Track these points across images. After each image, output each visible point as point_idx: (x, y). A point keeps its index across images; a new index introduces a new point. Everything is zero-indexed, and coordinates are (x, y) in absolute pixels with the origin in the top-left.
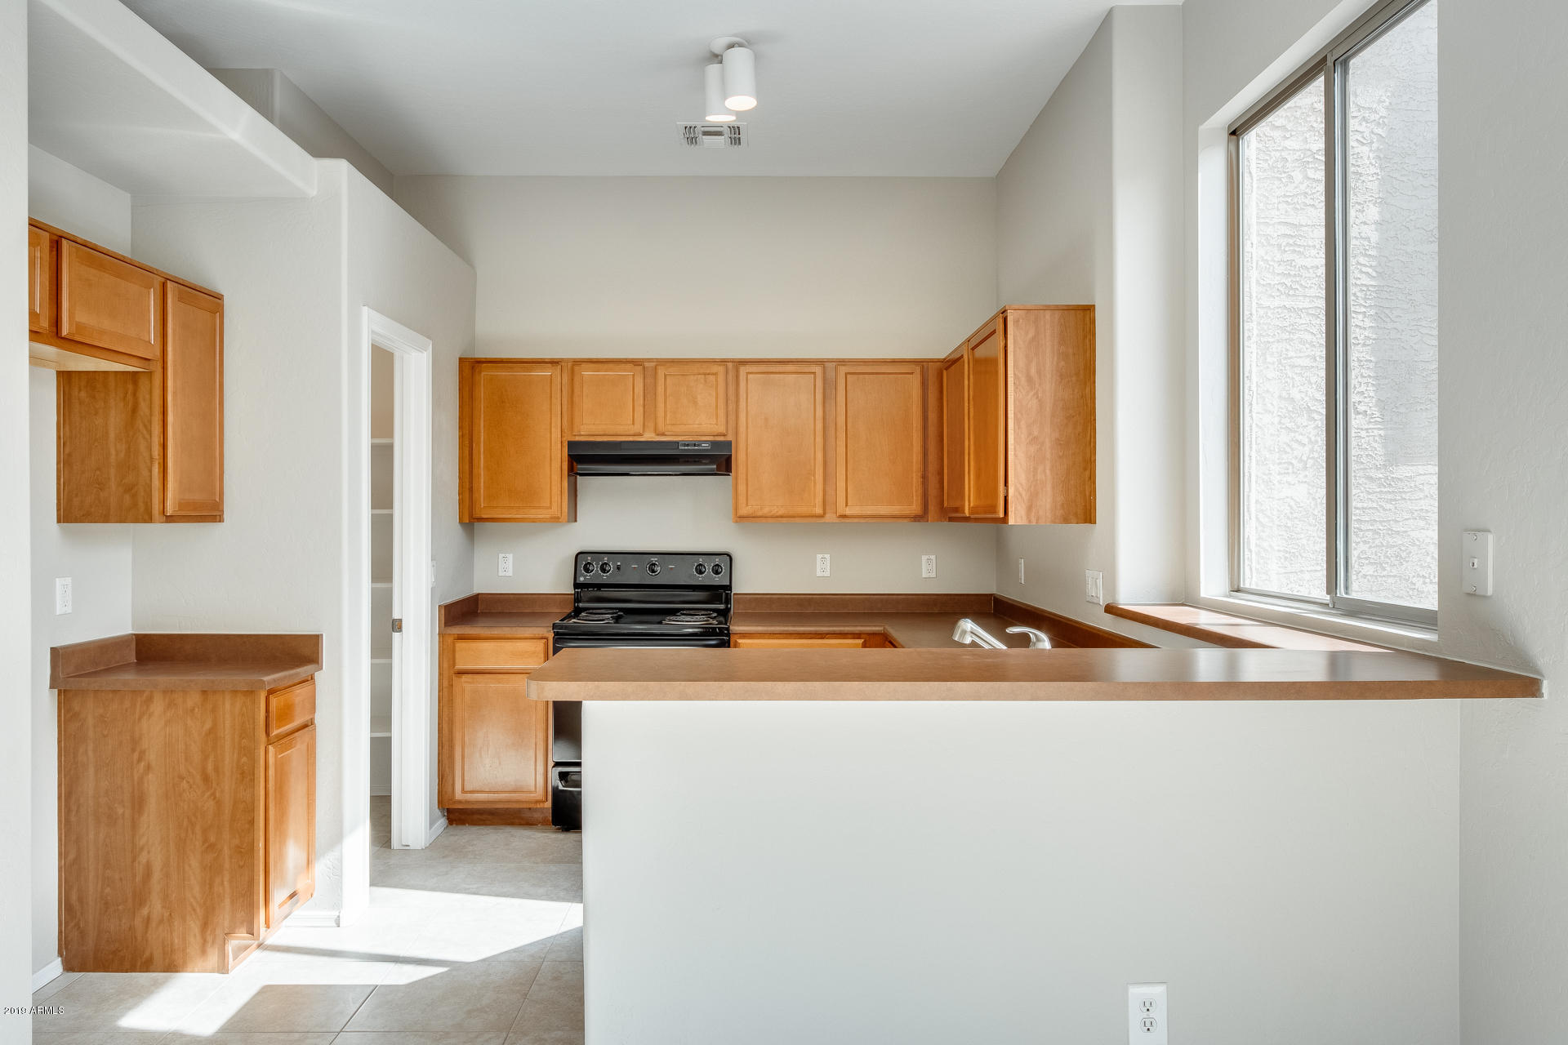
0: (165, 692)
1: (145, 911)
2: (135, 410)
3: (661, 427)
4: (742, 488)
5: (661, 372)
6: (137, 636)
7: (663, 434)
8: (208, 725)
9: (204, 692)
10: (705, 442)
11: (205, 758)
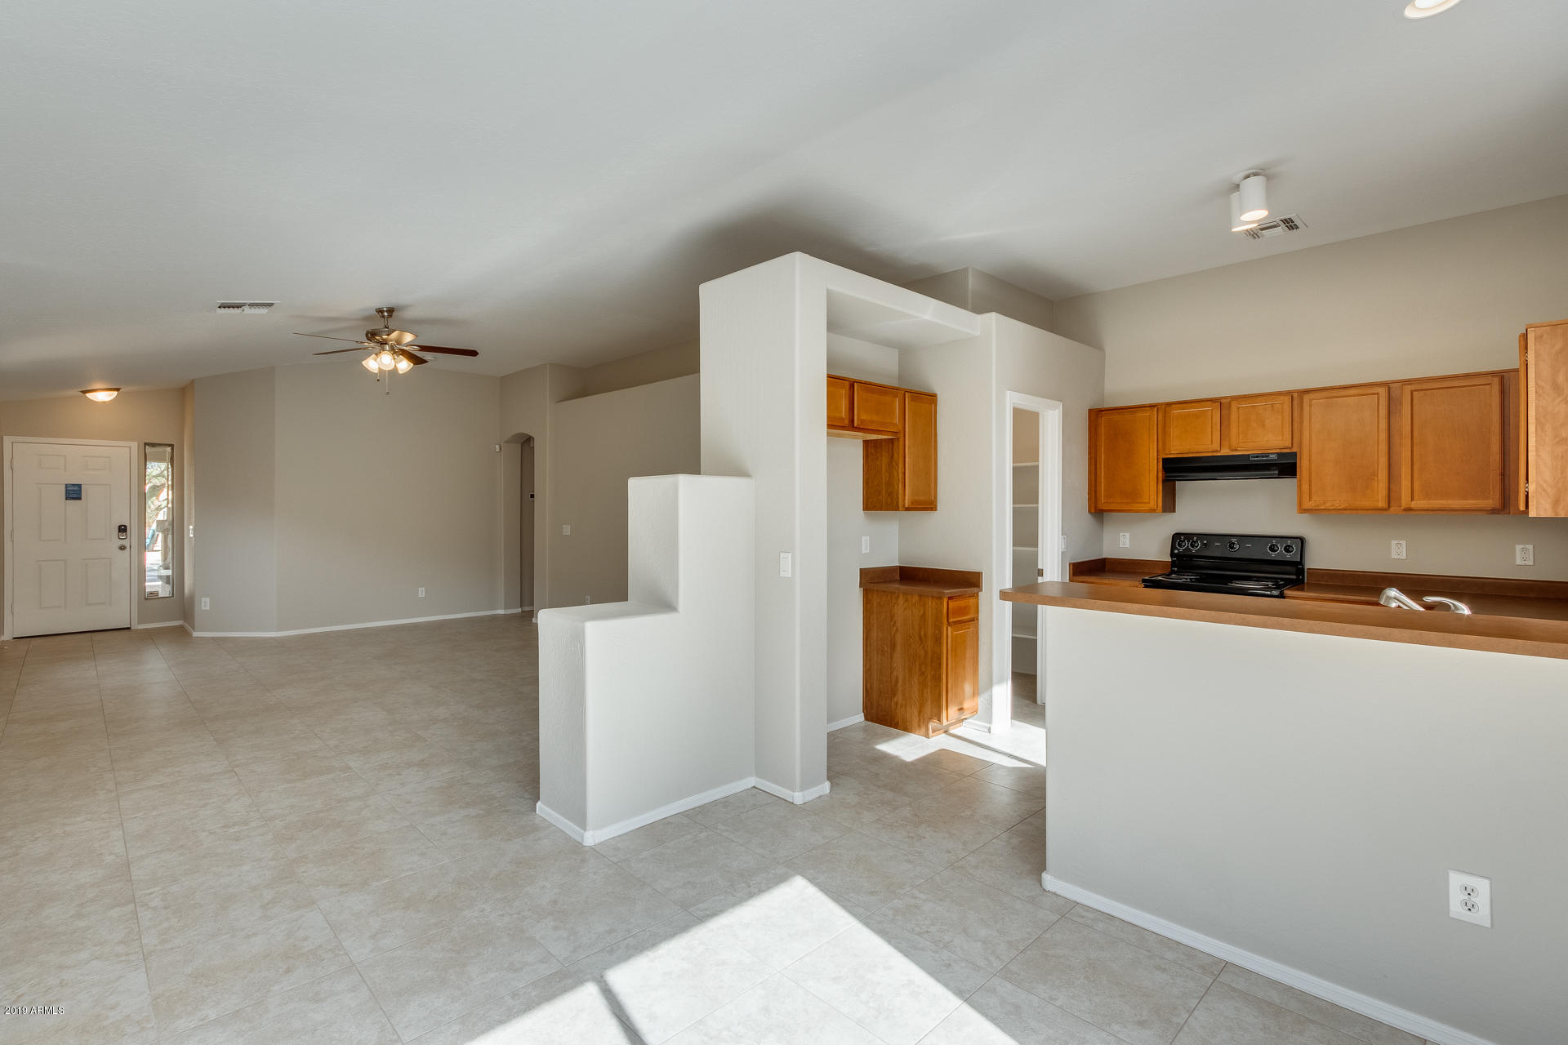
0: (904, 593)
1: (895, 700)
2: (892, 457)
3: (1234, 444)
4: (1305, 487)
5: (1234, 405)
6: (901, 568)
7: (1236, 450)
8: (921, 613)
9: (920, 596)
10: (1272, 454)
11: (920, 629)
